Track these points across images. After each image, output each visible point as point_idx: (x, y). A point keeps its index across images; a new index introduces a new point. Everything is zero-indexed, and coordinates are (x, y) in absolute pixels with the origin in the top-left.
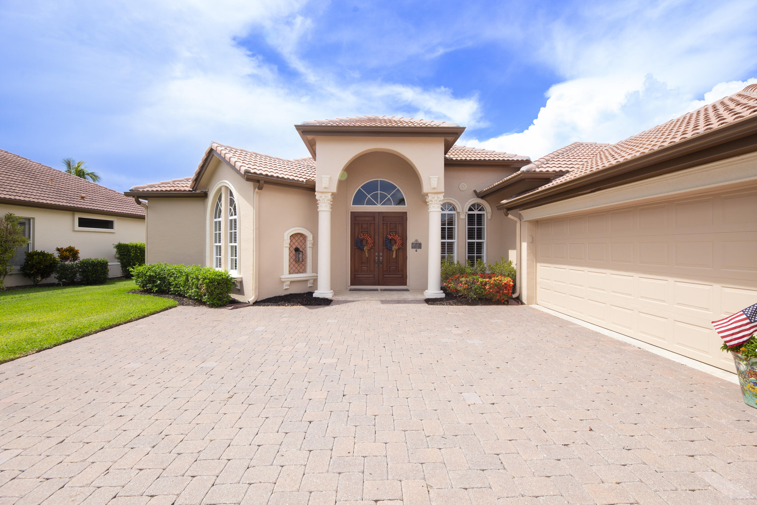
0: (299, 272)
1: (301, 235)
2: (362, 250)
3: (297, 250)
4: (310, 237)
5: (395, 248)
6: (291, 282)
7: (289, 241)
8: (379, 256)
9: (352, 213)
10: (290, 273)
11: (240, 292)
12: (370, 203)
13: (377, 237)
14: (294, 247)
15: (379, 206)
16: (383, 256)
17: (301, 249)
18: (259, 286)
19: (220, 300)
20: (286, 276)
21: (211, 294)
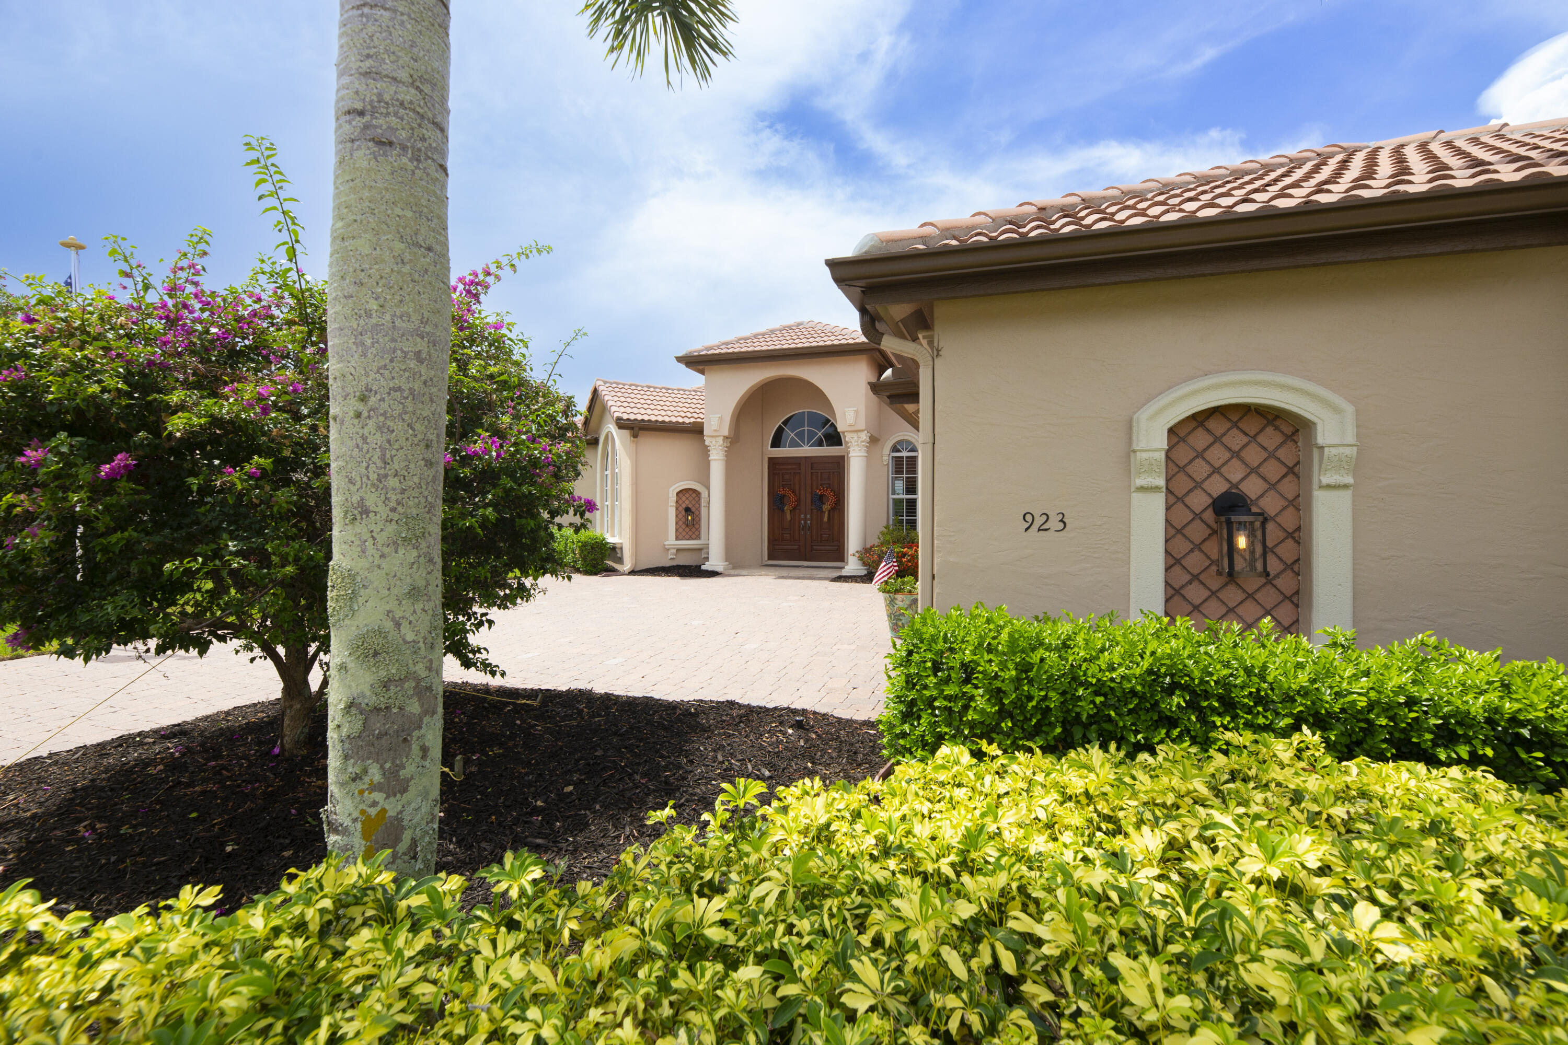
0: (690, 538)
1: (694, 491)
2: (783, 510)
3: (688, 510)
4: (704, 494)
5: (826, 507)
6: (678, 550)
7: (674, 498)
8: (805, 520)
9: (770, 459)
10: (677, 539)
11: (620, 560)
12: (794, 444)
13: (803, 493)
14: (684, 506)
15: (806, 448)
16: (811, 520)
17: (693, 509)
18: (636, 554)
19: (594, 566)
20: (671, 540)
21: (584, 559)
